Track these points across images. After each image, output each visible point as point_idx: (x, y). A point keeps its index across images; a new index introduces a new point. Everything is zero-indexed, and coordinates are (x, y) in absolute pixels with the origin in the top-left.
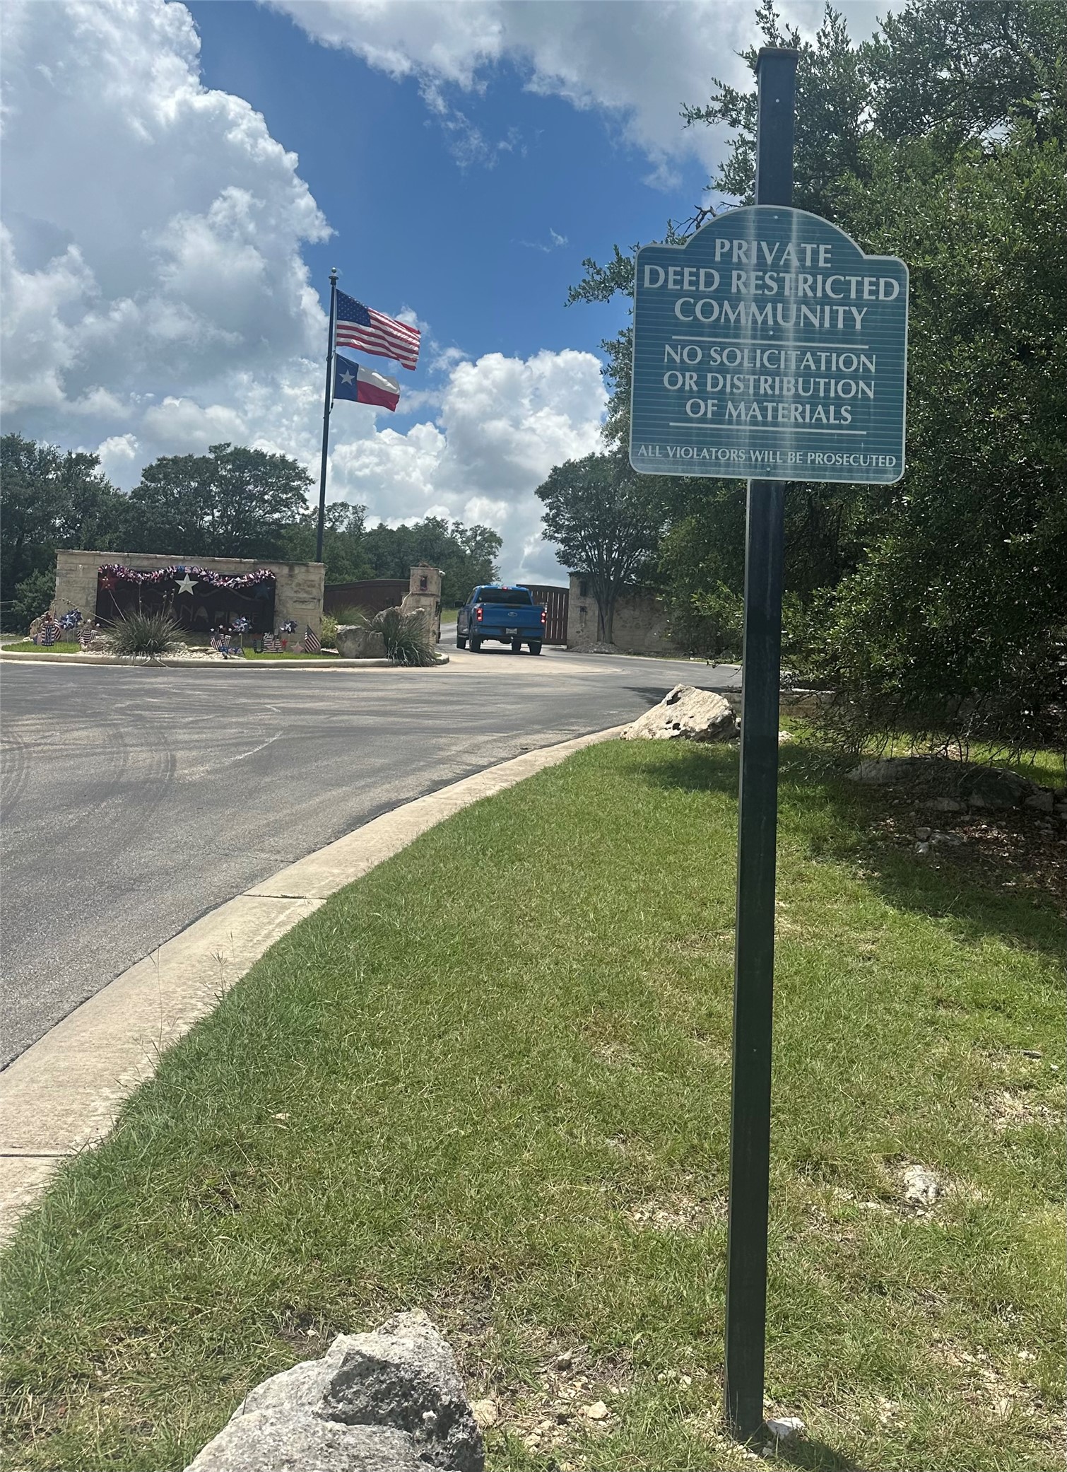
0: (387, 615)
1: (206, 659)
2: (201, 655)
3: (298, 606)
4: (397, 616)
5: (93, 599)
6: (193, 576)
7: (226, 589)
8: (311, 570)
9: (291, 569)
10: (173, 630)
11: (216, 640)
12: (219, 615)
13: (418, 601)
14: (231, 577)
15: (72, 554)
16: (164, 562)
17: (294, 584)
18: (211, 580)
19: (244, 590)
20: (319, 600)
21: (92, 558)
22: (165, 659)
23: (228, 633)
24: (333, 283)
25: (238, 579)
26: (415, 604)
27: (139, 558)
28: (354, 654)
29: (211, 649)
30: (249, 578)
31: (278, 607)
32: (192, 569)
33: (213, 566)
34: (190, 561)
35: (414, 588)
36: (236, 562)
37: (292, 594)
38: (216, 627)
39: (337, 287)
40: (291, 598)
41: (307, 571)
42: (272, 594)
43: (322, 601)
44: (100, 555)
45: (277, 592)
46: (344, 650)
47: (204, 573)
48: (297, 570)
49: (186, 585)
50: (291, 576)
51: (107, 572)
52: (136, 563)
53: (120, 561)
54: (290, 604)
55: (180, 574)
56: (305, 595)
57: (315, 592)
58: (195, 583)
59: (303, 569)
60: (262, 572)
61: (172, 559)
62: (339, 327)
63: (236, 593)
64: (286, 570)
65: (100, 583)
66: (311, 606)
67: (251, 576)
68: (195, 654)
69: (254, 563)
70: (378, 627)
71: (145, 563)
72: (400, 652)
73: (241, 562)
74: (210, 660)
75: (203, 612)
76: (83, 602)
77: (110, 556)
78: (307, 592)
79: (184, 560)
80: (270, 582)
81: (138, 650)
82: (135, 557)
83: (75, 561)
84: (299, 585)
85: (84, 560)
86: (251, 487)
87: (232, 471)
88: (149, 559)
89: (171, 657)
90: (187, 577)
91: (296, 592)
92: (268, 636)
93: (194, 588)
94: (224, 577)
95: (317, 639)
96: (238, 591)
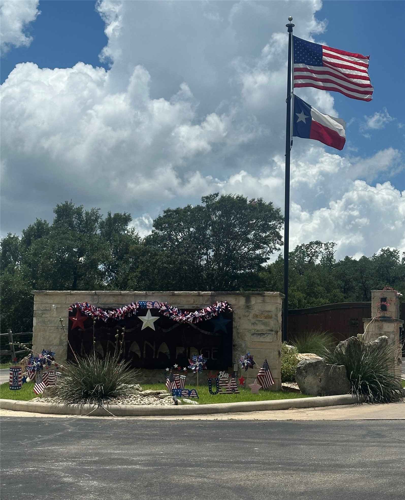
0: (349, 346)
1: (155, 404)
2: (151, 399)
3: (257, 339)
4: (359, 345)
5: (65, 338)
6: (155, 312)
7: (185, 324)
8: (268, 300)
9: (248, 299)
10: (124, 371)
11: (171, 381)
12: (180, 351)
13: (380, 328)
14: (189, 311)
15: (46, 294)
16: (128, 298)
17: (251, 316)
18: (171, 314)
19: (203, 323)
20: (277, 332)
21: (63, 298)
22: (114, 406)
23: (183, 373)
24: (290, 30)
25: (196, 313)
26: (377, 332)
27: (105, 295)
28: (316, 390)
29: (164, 392)
30: (206, 311)
31: (236, 340)
32: (153, 304)
33: (173, 300)
34: (152, 295)
35: (375, 313)
36: (195, 295)
37: (250, 327)
38: (171, 366)
39: (294, 34)
40: (249, 331)
41: (264, 301)
42: (230, 327)
43: (280, 333)
44: (71, 294)
45: (234, 324)
46: (305, 386)
47: (164, 308)
48: (253, 301)
49: (148, 321)
50: (248, 307)
51: (76, 311)
52: (104, 300)
53: (88, 299)
54: (248, 337)
55: (142, 311)
56: (263, 327)
57: (272, 323)
58: (156, 318)
59: (260, 299)
60: (219, 304)
61: (135, 295)
62: (296, 70)
63: (195, 327)
64: (242, 301)
65: (71, 322)
66: (268, 339)
67: (208, 309)
68: (146, 400)
69: (211, 295)
70: (340, 358)
71: (111, 300)
72: (364, 386)
73: (199, 295)
74: (159, 406)
75: (165, 349)
76: (56, 341)
77: (79, 295)
78: (265, 324)
79: (146, 296)
80: (227, 315)
81: (87, 397)
82: (102, 295)
83: (49, 301)
84: (256, 316)
85: (57, 299)
86: (237, 229)
87: (220, 216)
88: (114, 295)
89: (120, 405)
90: (149, 312)
91: (253, 324)
92: (223, 375)
93: (155, 323)
94: (183, 311)
95: (277, 374)
96: (196, 324)
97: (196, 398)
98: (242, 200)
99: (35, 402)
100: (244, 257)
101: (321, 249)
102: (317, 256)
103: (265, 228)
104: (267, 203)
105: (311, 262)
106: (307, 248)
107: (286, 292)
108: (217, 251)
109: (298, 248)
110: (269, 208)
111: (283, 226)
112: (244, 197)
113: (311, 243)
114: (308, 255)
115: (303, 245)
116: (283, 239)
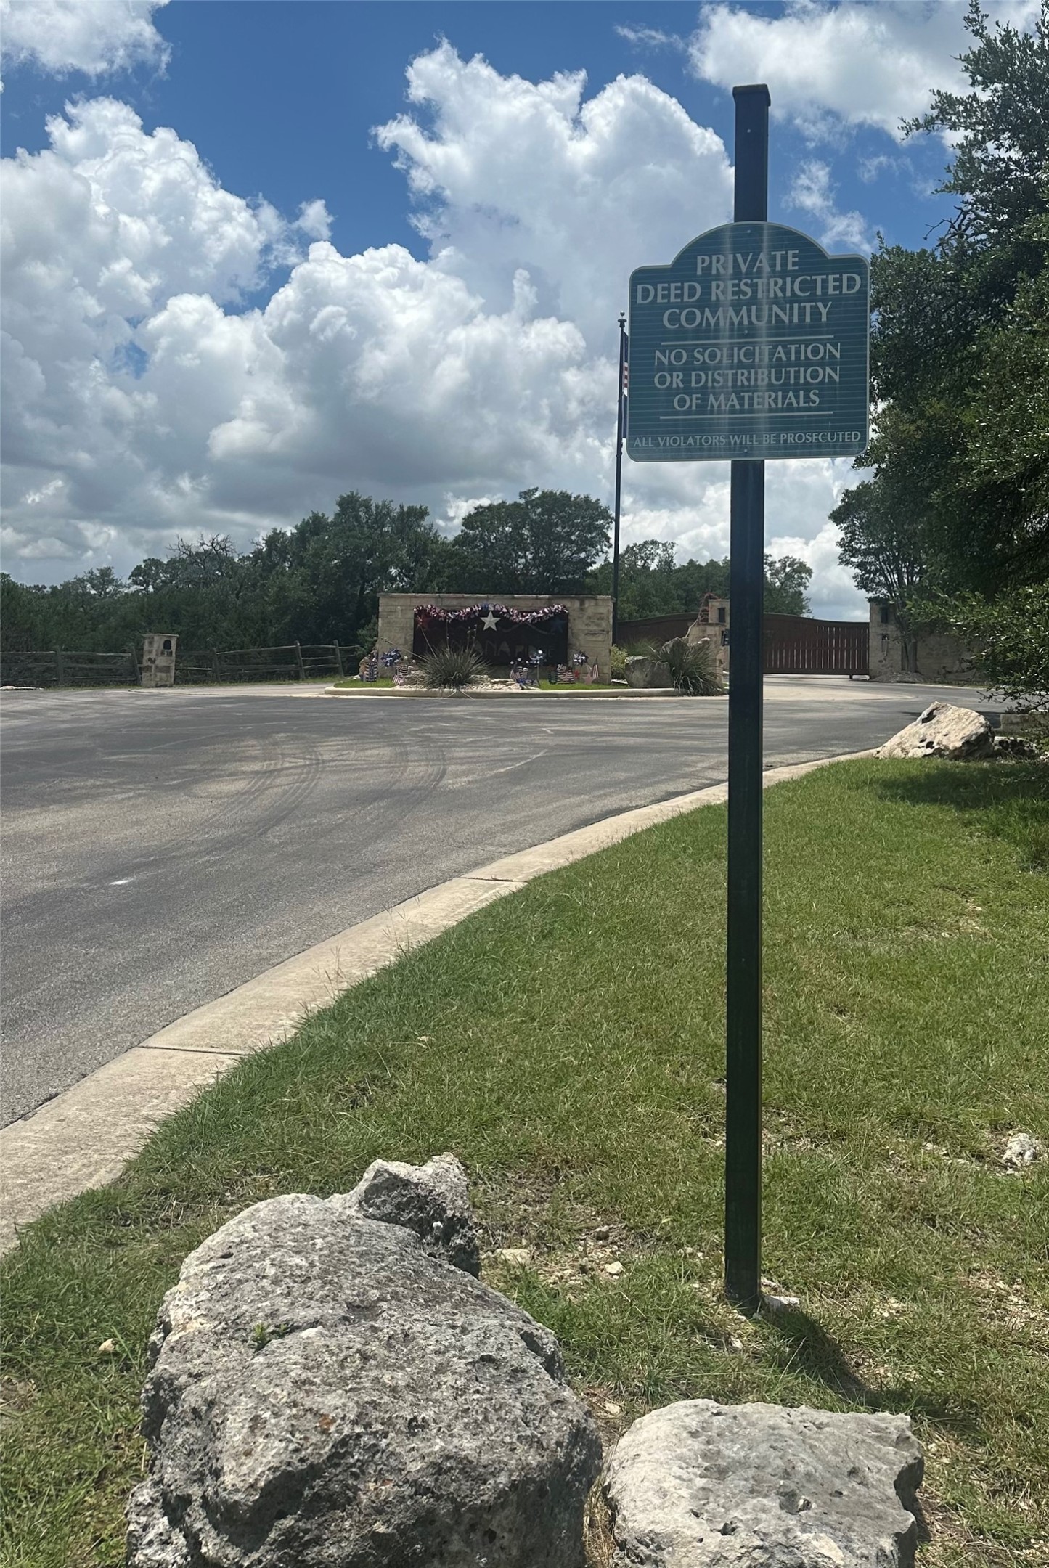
0: (674, 647)
1: (505, 690)
2: (502, 686)
3: (589, 638)
4: (682, 646)
5: (410, 638)
6: (496, 613)
7: (524, 624)
8: (600, 603)
9: (582, 603)
10: (476, 663)
11: (515, 672)
12: (519, 649)
14: (527, 612)
15: (392, 597)
16: (471, 601)
17: (585, 618)
18: (511, 616)
19: (539, 623)
20: (608, 632)
21: (408, 601)
22: (470, 690)
23: (526, 666)
25: (535, 614)
26: (701, 634)
27: (449, 598)
28: (642, 684)
29: (510, 681)
30: (544, 612)
31: (571, 640)
32: (494, 606)
33: (513, 602)
34: (493, 598)
36: (533, 599)
37: (584, 628)
38: (515, 660)
40: (583, 631)
41: (597, 605)
42: (566, 628)
43: (611, 633)
44: (416, 597)
45: (569, 626)
46: (632, 680)
47: (505, 610)
48: (587, 604)
49: (490, 621)
50: (582, 610)
51: (422, 612)
52: (448, 603)
53: (433, 602)
54: (582, 637)
55: (485, 612)
56: (595, 628)
57: (604, 624)
58: (498, 619)
59: (593, 603)
60: (556, 607)
61: (477, 597)
63: (533, 627)
64: (577, 604)
65: (416, 623)
66: (600, 638)
67: (546, 611)
68: (496, 686)
69: (549, 599)
70: (664, 657)
71: (455, 602)
72: (685, 681)
74: (508, 691)
75: (505, 647)
76: (402, 641)
77: (424, 597)
78: (598, 625)
79: (487, 599)
80: (563, 616)
81: (445, 683)
82: (445, 597)
83: (394, 603)
84: (589, 618)
85: (402, 601)
86: (559, 529)
87: (542, 514)
88: (457, 598)
89: (475, 689)
90: (490, 614)
91: (587, 625)
92: (561, 668)
93: (496, 624)
94: (521, 613)
95: (607, 670)
96: (535, 625)
97: (539, 686)
98: (566, 497)
99: (397, 688)
100: (568, 561)
101: (658, 551)
102: (653, 559)
103: (591, 528)
104: (594, 501)
105: (645, 568)
106: (640, 549)
107: (615, 595)
108: (536, 555)
109: (629, 549)
110: (596, 505)
111: (613, 525)
112: (569, 492)
113: (646, 543)
114: (642, 558)
115: (635, 545)
116: (612, 541)
